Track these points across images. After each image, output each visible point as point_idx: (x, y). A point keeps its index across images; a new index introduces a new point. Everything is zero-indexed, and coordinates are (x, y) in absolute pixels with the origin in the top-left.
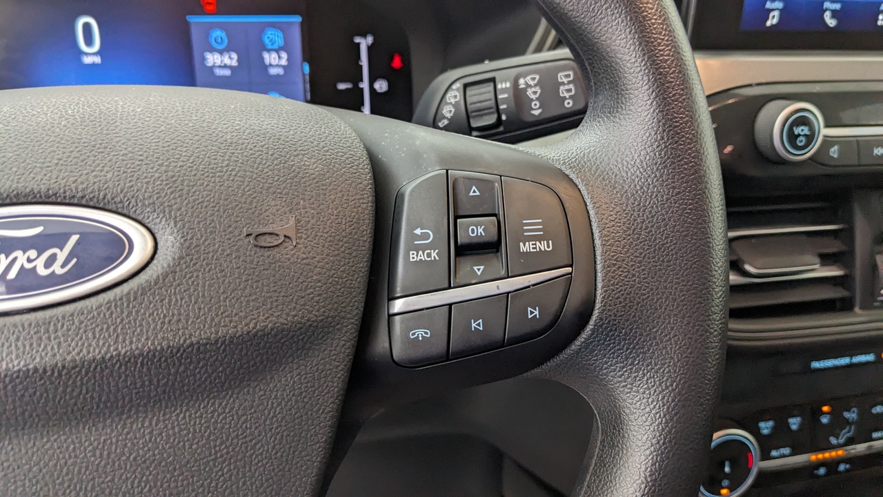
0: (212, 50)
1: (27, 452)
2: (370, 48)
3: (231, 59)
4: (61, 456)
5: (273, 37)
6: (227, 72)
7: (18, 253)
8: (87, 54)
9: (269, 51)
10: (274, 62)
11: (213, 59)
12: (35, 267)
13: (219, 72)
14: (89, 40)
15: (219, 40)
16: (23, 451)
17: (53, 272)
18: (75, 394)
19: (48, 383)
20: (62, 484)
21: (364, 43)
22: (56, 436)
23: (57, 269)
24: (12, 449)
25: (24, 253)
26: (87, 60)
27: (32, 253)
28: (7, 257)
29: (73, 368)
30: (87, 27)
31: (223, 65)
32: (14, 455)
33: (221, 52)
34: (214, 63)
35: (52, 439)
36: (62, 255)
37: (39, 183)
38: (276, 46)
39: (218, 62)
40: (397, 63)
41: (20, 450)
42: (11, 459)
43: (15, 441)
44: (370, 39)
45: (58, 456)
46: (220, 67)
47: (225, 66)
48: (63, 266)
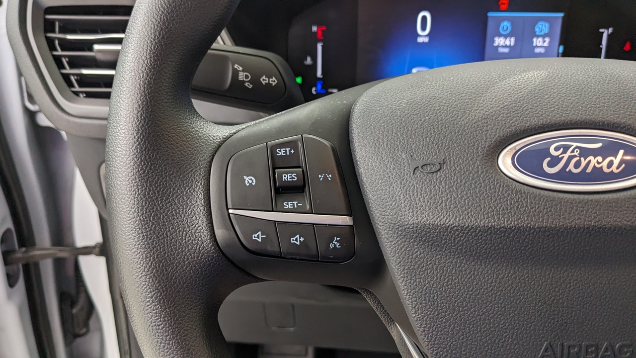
0: (500, 35)
1: (588, 277)
2: (609, 36)
3: (510, 42)
4: (607, 282)
5: (542, 27)
6: (506, 50)
7: (591, 158)
8: (421, 36)
9: (538, 36)
10: (539, 45)
11: (499, 41)
12: (602, 167)
13: (501, 50)
14: (424, 28)
15: (505, 28)
16: (587, 275)
17: (612, 171)
18: (625, 246)
19: (613, 237)
20: (605, 299)
21: (606, 33)
22: (606, 270)
23: (614, 168)
24: (580, 273)
25: (595, 158)
26: (420, 40)
27: (600, 159)
28: (585, 160)
29: (630, 230)
30: (424, 18)
31: (504, 45)
32: (581, 277)
33: (506, 37)
34: (499, 44)
35: (604, 271)
36: (616, 162)
37: (599, 117)
38: (542, 33)
39: (502, 43)
40: (627, 47)
41: (585, 275)
42: (579, 280)
43: (583, 269)
44: (611, 30)
45: (605, 282)
46: (503, 46)
47: (506, 46)
48: (618, 168)
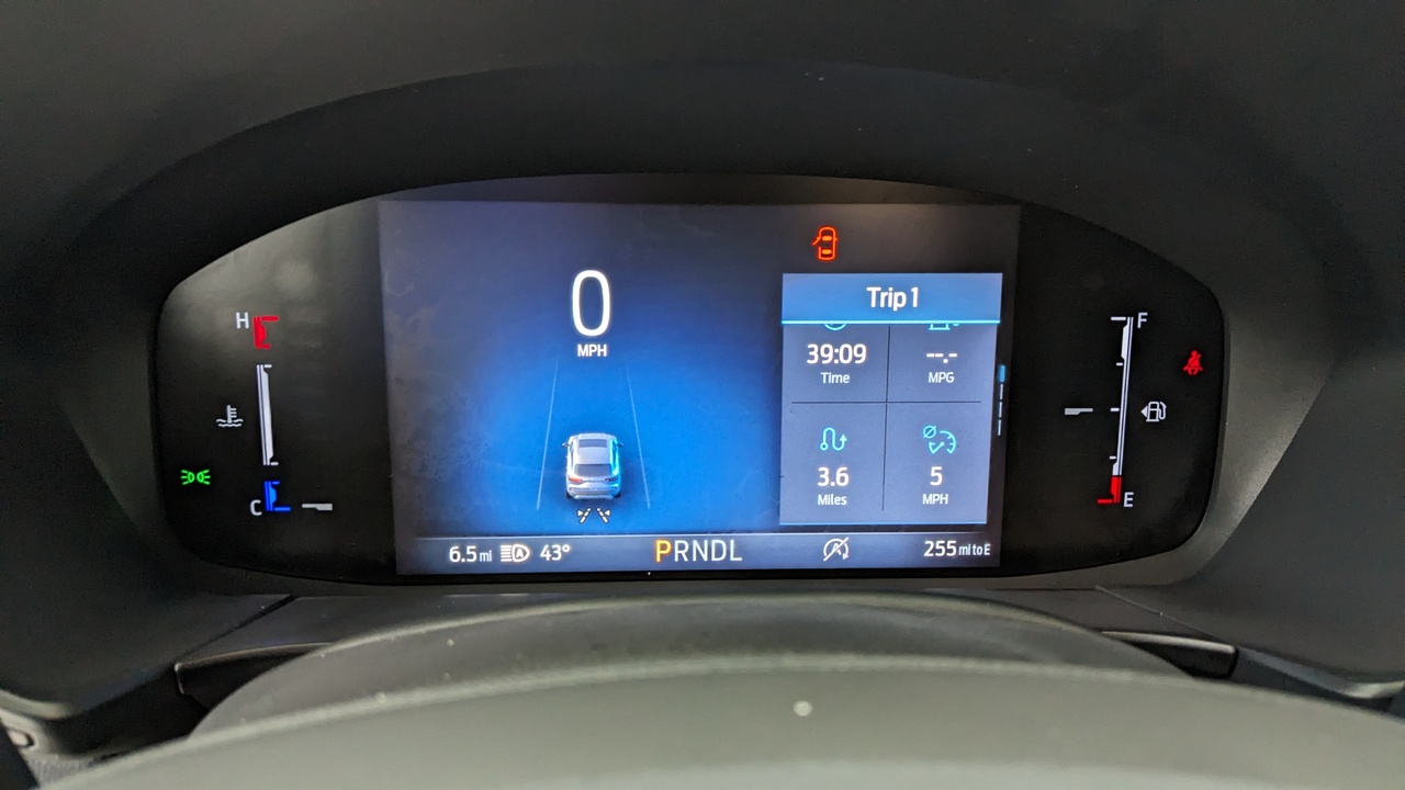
6: (843, 377)
8: (586, 339)
13: (829, 377)
26: (584, 351)
34: (822, 359)
40: (1194, 365)
